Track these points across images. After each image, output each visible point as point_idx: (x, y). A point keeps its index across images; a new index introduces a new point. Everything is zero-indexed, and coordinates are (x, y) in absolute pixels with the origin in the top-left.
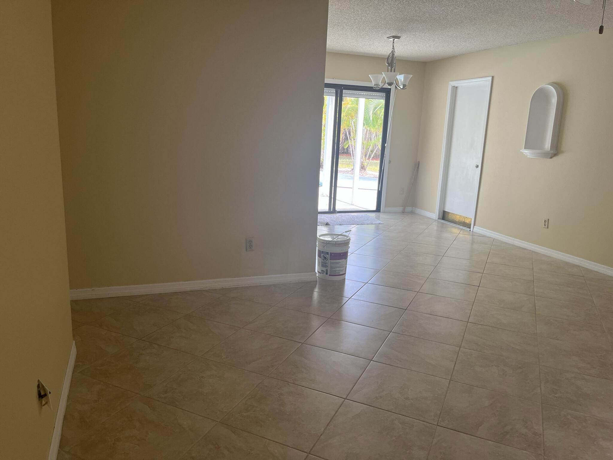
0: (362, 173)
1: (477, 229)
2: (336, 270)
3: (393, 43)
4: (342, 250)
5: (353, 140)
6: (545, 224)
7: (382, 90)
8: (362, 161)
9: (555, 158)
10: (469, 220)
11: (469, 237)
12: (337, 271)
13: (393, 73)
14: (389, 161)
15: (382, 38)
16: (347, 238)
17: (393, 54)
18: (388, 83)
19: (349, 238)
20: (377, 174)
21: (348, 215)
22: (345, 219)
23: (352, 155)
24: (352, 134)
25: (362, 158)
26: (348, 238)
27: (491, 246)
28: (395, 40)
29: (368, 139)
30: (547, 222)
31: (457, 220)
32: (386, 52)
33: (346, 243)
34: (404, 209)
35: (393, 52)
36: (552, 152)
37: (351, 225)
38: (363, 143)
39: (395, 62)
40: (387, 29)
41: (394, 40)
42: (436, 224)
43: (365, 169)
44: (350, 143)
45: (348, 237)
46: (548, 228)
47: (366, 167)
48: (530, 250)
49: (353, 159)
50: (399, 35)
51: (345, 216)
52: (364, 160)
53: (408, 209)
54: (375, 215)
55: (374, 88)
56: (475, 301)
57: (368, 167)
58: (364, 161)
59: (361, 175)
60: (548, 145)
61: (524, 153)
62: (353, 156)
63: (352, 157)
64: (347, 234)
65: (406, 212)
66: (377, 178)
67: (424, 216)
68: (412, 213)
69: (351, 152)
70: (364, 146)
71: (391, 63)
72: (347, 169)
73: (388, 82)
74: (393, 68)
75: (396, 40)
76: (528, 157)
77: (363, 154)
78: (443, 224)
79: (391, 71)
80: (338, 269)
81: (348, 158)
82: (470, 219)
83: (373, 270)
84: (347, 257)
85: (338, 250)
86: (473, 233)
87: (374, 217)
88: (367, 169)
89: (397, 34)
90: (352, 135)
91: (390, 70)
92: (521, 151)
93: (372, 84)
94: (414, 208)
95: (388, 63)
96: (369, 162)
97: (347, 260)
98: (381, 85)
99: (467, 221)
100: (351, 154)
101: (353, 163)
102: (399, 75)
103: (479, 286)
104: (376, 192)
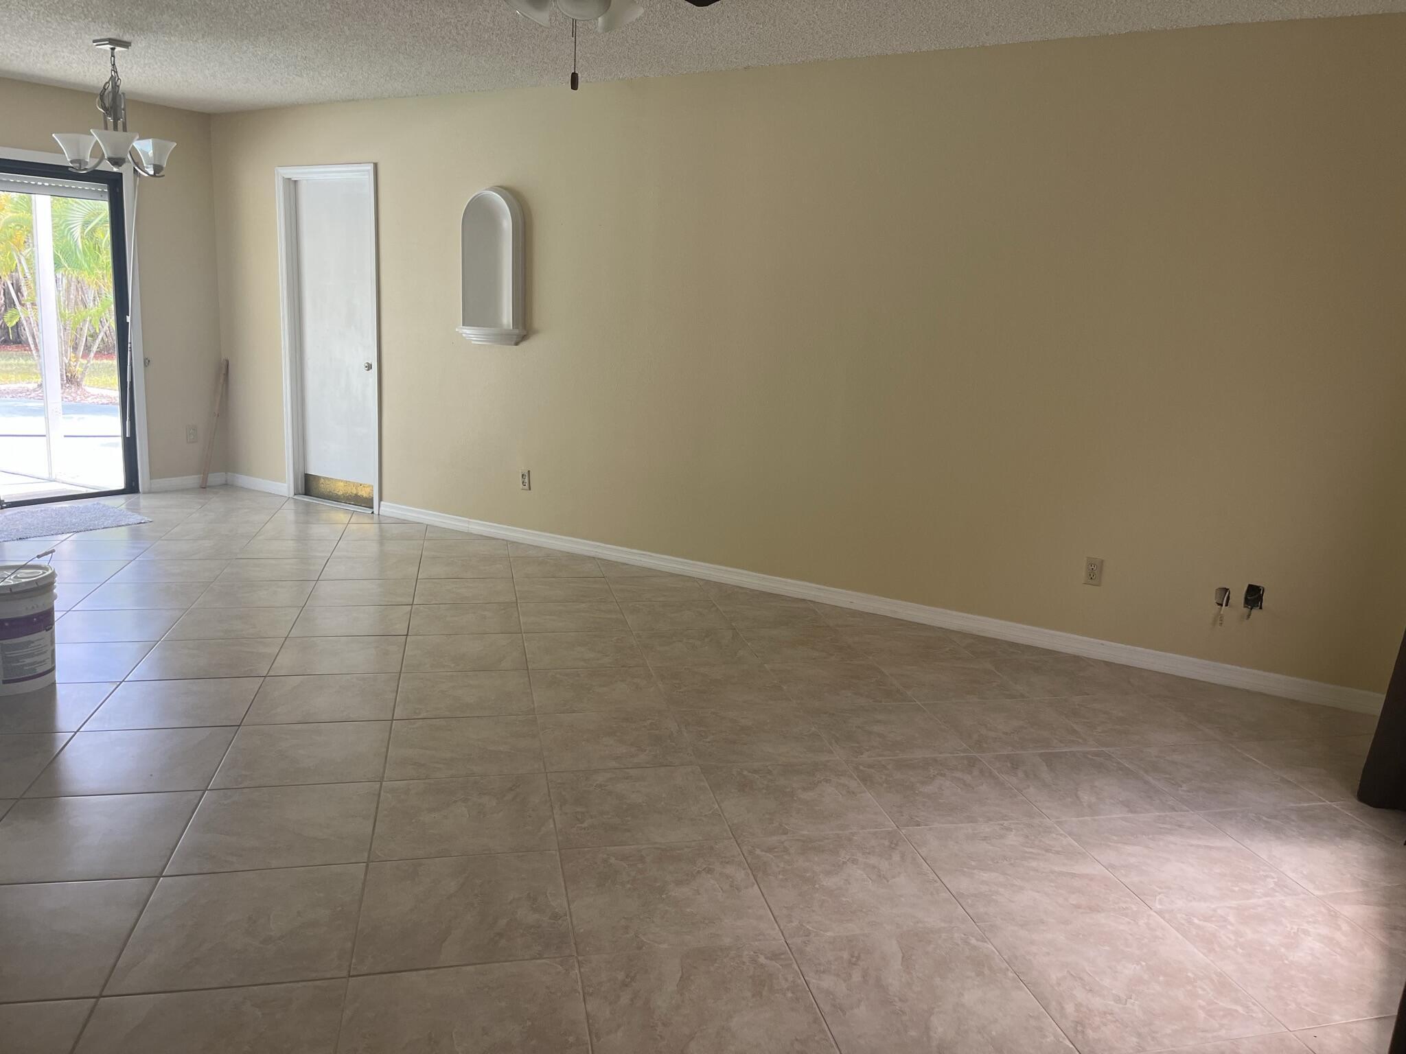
0: (70, 394)
1: (387, 509)
2: (25, 665)
3: (113, 56)
4: (33, 608)
5: (28, 305)
6: (523, 482)
7: (95, 176)
8: (67, 362)
9: (524, 345)
10: (368, 490)
11: (372, 529)
12: (25, 668)
13: (119, 134)
14: (145, 359)
15: (79, 41)
16: (44, 573)
17: (116, 86)
18: (110, 159)
19: (50, 572)
20: (116, 394)
21: (41, 511)
22: (35, 522)
23: (32, 346)
24: (24, 289)
25: (62, 354)
26: (47, 573)
27: (422, 542)
28: (116, 50)
29: (76, 303)
30: (527, 478)
31: (340, 493)
32: (95, 79)
33: (44, 587)
34: (205, 479)
35: (114, 80)
36: (517, 331)
37: (55, 536)
38: (61, 316)
39: (122, 107)
40: (90, 19)
41: (113, 49)
42: (293, 507)
43: (79, 384)
44: (21, 313)
45: (46, 569)
46: (530, 489)
47: (82, 378)
48: (503, 540)
49: (36, 358)
50: (126, 38)
51: (33, 512)
52: (74, 360)
53: (215, 478)
54: (123, 502)
55: (70, 169)
56: (403, 669)
57: (86, 378)
58: (72, 363)
59: (70, 398)
60: (507, 317)
61: (464, 335)
62: (37, 350)
63: (34, 352)
64: (43, 562)
65: (210, 487)
66: (116, 404)
67: (259, 491)
68: (227, 486)
69: (30, 340)
70: (68, 322)
71: (111, 108)
72: (24, 385)
73: (111, 155)
74: (119, 120)
75: (118, 49)
76: (473, 342)
77: (66, 343)
78: (308, 504)
79: (116, 128)
80: (28, 661)
81: (22, 356)
82: (369, 486)
83: (137, 645)
84: (52, 624)
85: (23, 609)
86: (379, 517)
87: (123, 506)
88: (83, 383)
89: (121, 35)
90: (25, 294)
91: (110, 124)
92: (457, 330)
93: (66, 159)
94: (229, 473)
95: (104, 107)
96: (89, 365)
97: (53, 632)
98: (91, 163)
99: (364, 493)
100: (29, 345)
101: (39, 368)
102: (138, 140)
103: (407, 635)
104: (120, 441)
